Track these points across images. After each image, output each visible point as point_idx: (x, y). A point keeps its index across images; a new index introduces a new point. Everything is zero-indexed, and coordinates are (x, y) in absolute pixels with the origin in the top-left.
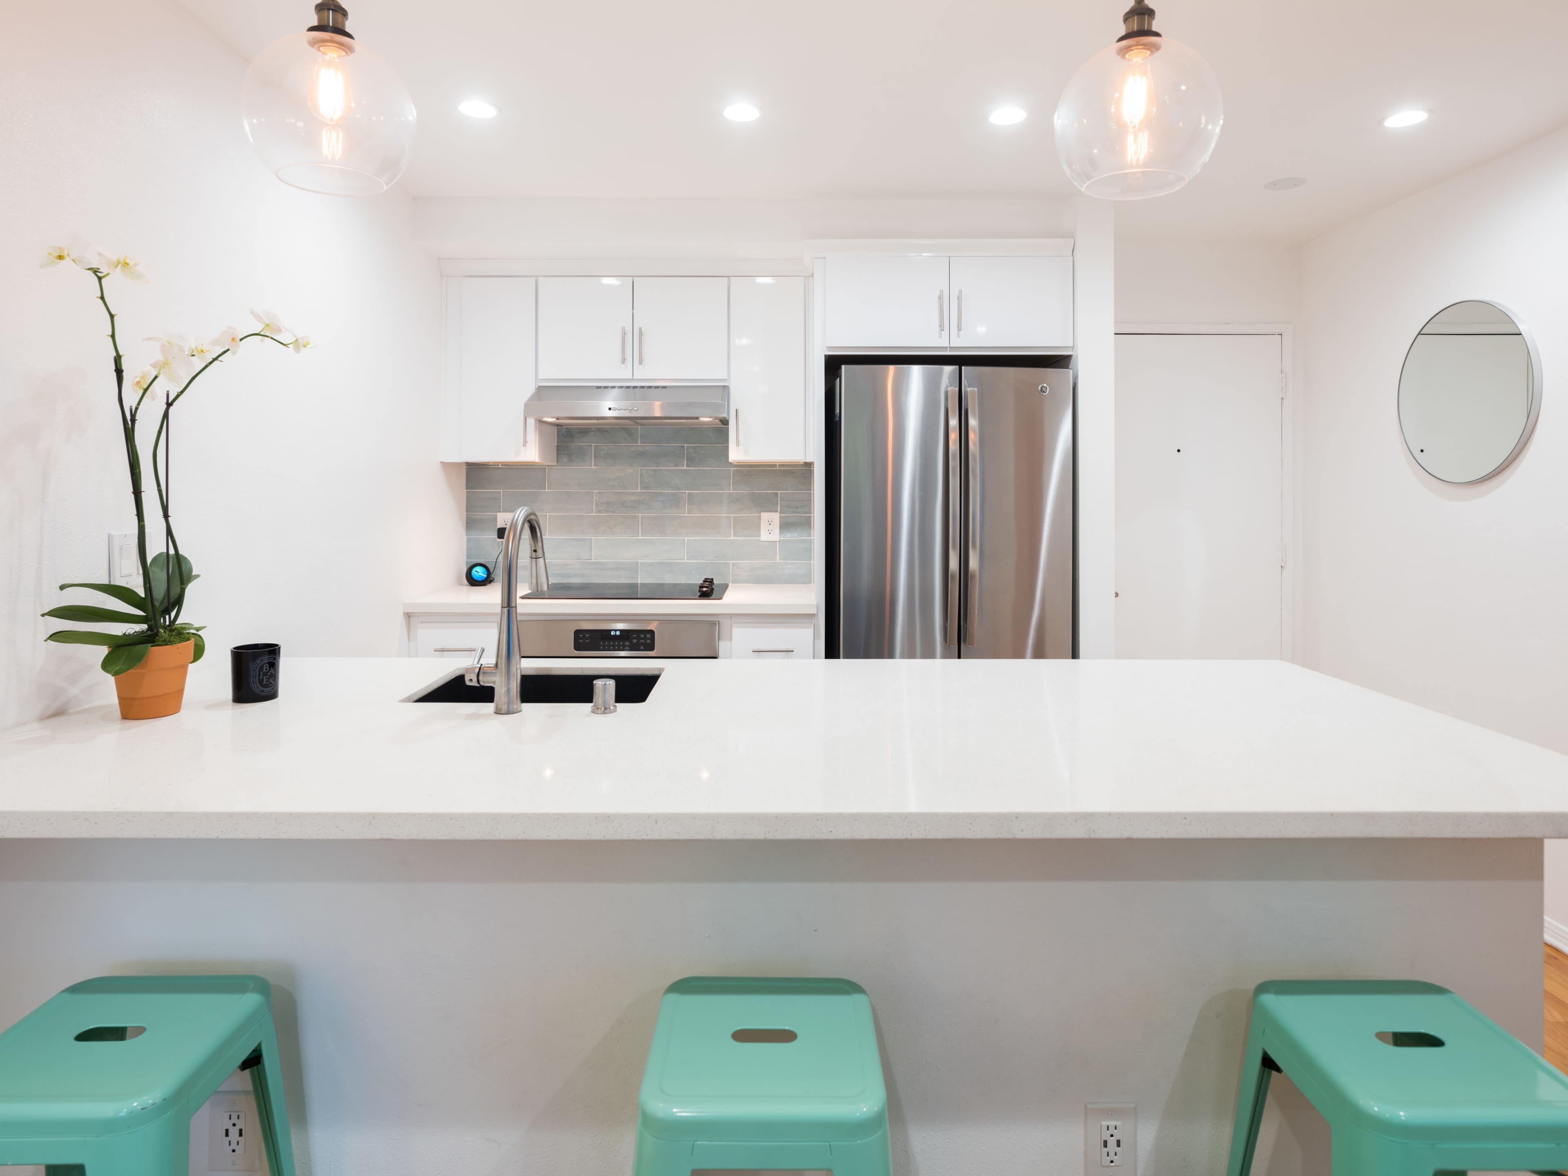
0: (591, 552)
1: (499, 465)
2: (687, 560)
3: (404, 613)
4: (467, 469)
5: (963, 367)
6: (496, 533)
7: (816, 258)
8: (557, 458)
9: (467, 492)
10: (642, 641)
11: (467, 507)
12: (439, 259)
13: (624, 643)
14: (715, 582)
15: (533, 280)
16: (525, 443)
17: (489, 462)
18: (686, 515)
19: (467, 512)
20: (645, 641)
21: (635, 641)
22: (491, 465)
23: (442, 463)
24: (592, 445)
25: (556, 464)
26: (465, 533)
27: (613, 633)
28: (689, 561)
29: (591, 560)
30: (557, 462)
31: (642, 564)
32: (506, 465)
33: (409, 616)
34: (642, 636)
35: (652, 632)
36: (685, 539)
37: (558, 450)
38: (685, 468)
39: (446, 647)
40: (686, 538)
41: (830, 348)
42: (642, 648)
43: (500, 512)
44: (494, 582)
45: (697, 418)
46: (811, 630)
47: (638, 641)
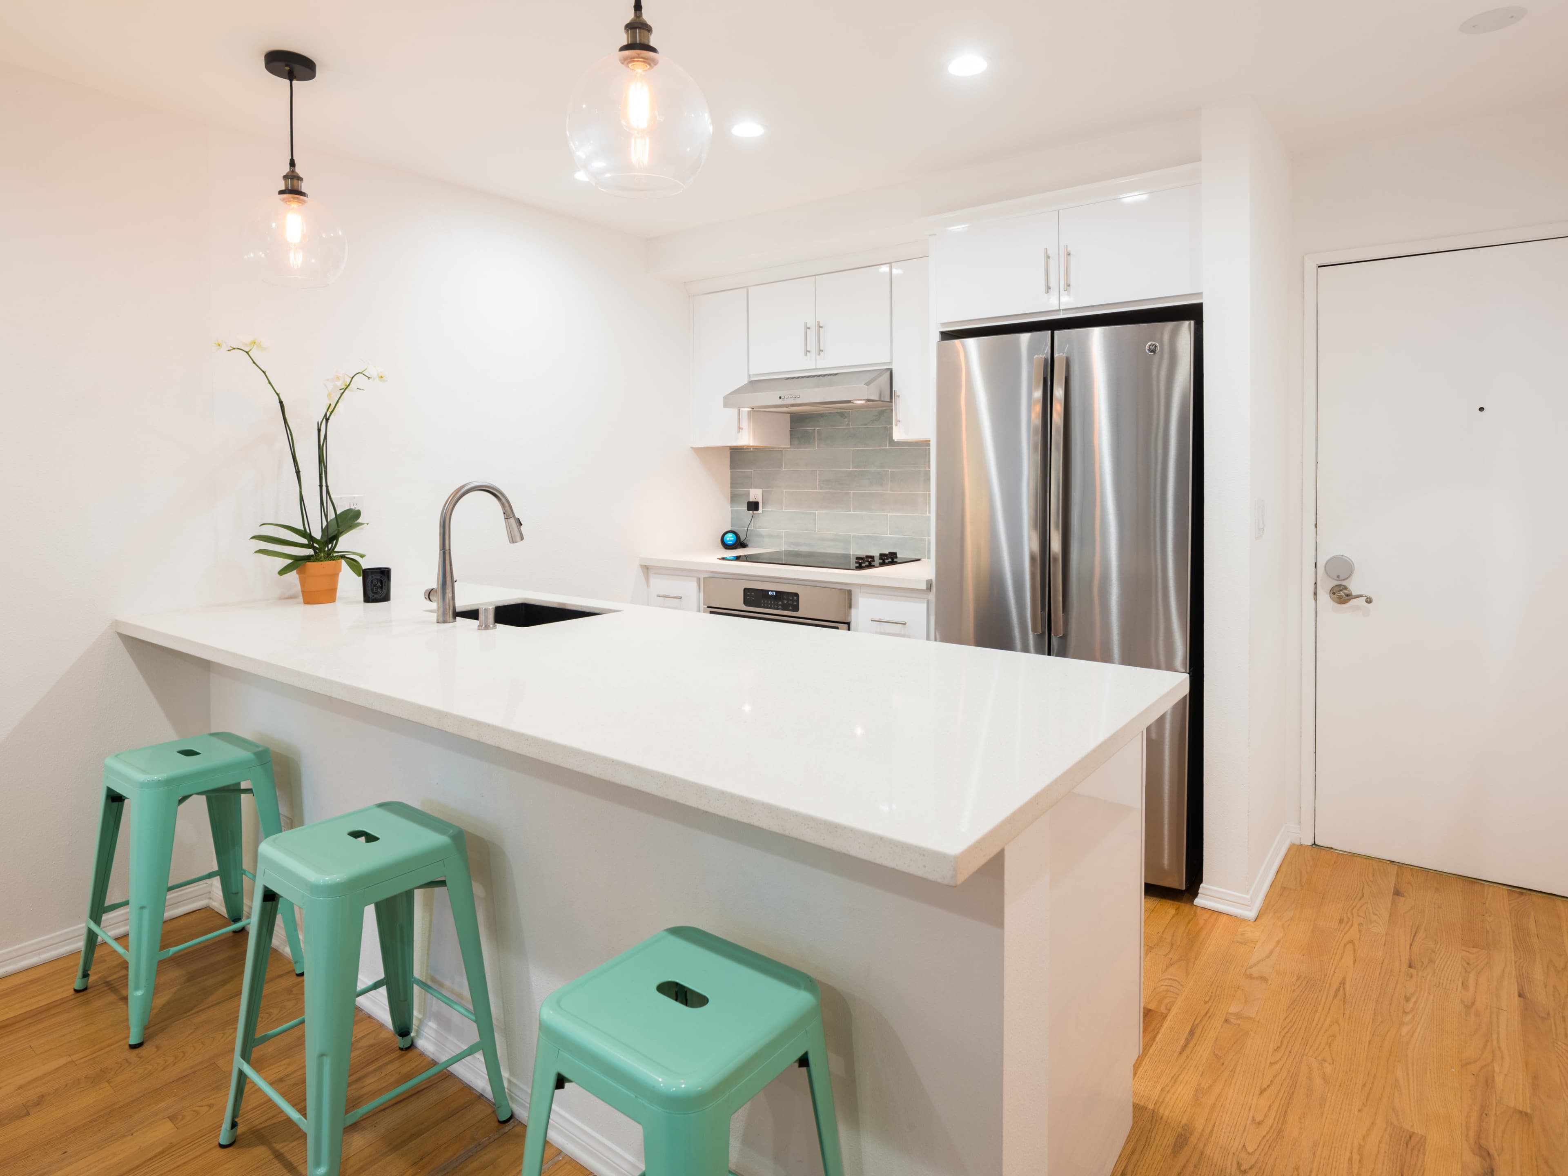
0: (815, 524)
1: (751, 449)
2: (890, 534)
3: (641, 566)
4: (731, 452)
5: (1055, 332)
6: (746, 506)
7: (930, 235)
8: (791, 441)
9: (731, 472)
10: (791, 602)
11: (731, 484)
12: (685, 283)
13: (778, 603)
14: (898, 556)
15: (745, 290)
16: (740, 429)
17: (744, 446)
18: (889, 492)
19: (731, 488)
20: (793, 602)
21: (785, 602)
22: (746, 449)
23: (692, 448)
24: (815, 429)
25: (789, 447)
26: (730, 505)
27: (770, 593)
28: (891, 536)
29: (815, 531)
30: (791, 444)
31: (854, 536)
32: (756, 449)
33: (648, 568)
34: (791, 598)
35: (797, 595)
36: (887, 515)
37: (791, 435)
38: (888, 448)
39: (668, 594)
40: (889, 514)
41: (944, 324)
42: (790, 608)
43: (752, 488)
44: (748, 547)
45: (849, 402)
46: (925, 606)
47: (787, 602)
